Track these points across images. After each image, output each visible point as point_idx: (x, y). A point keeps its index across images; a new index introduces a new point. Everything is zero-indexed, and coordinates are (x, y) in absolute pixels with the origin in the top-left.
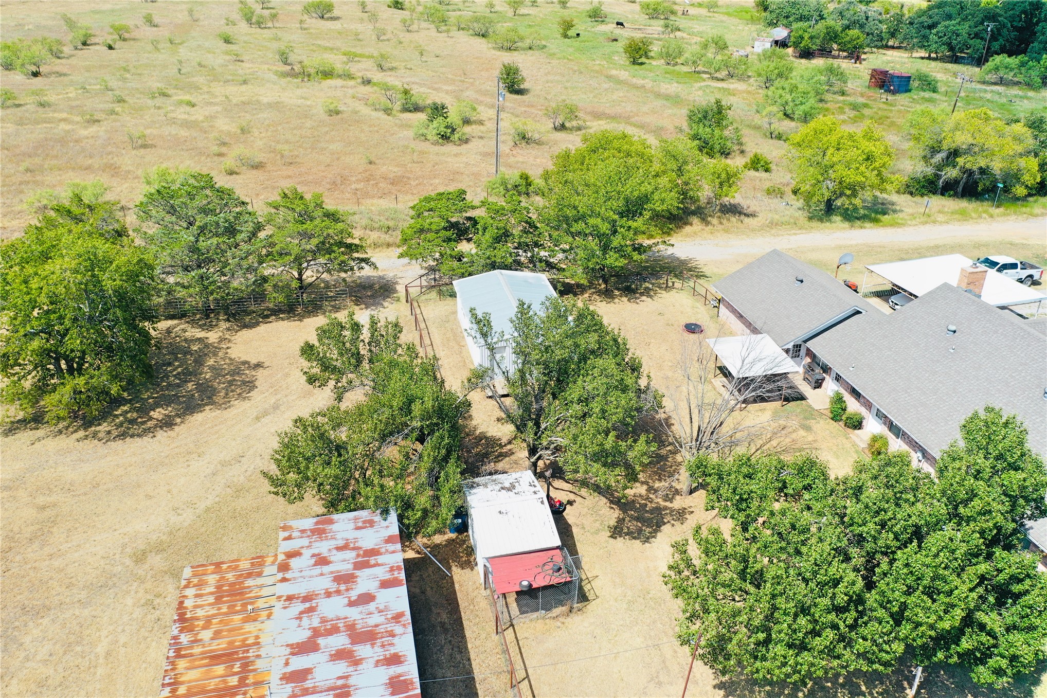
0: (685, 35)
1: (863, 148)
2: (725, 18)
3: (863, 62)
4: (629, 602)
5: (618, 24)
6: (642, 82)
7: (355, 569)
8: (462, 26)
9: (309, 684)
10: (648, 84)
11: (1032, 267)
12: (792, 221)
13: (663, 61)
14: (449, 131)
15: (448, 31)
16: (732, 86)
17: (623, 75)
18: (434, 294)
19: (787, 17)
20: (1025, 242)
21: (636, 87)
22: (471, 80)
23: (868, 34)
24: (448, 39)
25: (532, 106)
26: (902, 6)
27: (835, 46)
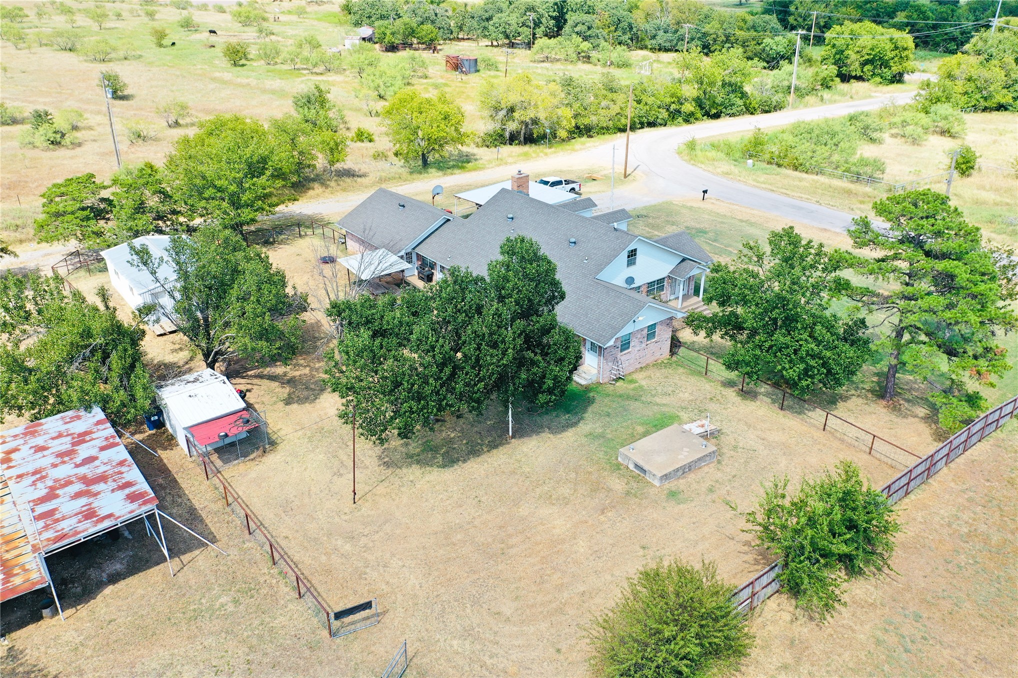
0: (280, 39)
1: (440, 110)
2: (315, 23)
3: (440, 52)
4: (309, 437)
5: (211, 32)
6: (247, 81)
7: (73, 446)
8: (44, 42)
9: (57, 516)
10: (253, 82)
11: (574, 182)
12: (397, 176)
13: (262, 62)
14: (58, 136)
15: (29, 47)
16: (330, 79)
17: (227, 76)
18: (82, 273)
19: (370, 17)
20: (570, 169)
21: (242, 86)
22: (69, 91)
23: (439, 28)
24: (31, 55)
25: (142, 109)
26: (466, 5)
27: (415, 41)
